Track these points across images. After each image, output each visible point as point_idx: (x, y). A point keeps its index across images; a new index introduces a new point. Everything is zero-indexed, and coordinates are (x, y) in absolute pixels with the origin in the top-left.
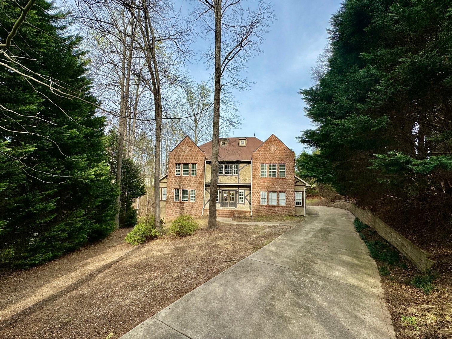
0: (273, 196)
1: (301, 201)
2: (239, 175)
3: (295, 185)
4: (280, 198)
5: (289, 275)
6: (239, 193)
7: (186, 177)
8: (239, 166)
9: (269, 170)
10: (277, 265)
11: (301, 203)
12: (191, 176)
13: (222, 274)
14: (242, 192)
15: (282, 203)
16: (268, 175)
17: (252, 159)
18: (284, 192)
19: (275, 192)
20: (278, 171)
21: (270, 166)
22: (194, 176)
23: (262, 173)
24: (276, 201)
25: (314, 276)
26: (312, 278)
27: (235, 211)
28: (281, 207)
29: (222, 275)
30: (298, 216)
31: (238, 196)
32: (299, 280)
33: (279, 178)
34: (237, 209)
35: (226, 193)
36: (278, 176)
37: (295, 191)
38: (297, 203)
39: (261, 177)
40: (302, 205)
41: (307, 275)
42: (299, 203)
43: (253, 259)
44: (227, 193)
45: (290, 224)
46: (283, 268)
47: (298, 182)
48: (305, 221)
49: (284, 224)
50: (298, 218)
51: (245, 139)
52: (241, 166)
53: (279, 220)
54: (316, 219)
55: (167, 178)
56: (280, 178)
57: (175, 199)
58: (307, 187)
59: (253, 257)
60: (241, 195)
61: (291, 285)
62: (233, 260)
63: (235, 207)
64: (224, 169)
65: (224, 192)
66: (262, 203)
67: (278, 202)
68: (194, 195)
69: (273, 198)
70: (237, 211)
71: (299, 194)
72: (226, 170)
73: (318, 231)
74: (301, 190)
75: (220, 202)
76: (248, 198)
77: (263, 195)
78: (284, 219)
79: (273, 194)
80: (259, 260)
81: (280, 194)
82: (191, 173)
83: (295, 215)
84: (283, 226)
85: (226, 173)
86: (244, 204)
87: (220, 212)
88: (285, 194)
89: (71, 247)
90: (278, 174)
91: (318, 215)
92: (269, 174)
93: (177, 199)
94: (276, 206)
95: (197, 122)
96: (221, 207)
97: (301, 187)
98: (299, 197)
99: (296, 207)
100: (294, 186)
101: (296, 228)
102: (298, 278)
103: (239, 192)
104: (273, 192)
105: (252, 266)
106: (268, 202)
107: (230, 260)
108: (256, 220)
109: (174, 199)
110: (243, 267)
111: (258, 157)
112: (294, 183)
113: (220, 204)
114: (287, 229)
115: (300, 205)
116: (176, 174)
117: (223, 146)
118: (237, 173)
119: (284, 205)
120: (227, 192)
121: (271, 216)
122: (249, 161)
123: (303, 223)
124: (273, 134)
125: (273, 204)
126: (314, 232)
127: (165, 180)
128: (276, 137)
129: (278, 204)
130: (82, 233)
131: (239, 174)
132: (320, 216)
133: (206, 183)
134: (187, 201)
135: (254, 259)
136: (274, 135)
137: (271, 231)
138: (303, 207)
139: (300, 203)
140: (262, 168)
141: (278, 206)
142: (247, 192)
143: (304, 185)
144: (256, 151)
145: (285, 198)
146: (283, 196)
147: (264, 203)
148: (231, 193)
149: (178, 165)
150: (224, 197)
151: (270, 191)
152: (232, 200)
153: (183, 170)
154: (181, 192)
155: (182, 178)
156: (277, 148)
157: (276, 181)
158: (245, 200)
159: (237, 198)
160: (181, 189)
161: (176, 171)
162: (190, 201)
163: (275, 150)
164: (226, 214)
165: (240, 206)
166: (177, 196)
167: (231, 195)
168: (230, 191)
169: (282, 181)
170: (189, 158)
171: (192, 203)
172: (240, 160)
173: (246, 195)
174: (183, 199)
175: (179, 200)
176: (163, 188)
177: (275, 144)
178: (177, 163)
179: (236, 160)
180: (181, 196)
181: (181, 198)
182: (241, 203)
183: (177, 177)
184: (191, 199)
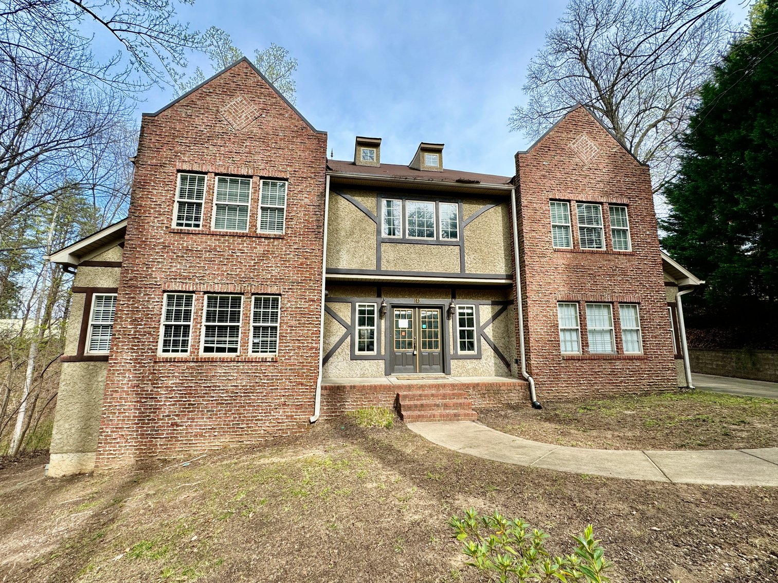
0: (598, 319)
2: (461, 246)
4: (623, 325)
6: (458, 317)
7: (233, 235)
9: (578, 225)
12: (259, 231)
14: (466, 311)
15: (633, 347)
16: (575, 240)
18: (634, 304)
19: (607, 305)
20: (607, 228)
22: (276, 232)
24: (612, 338)
31: (453, 328)
34: (450, 380)
35: (404, 317)
36: (608, 246)
39: (554, 246)
40: (675, 352)
44: (410, 317)
52: (470, 208)
56: (617, 254)
57: (166, 343)
60: (467, 321)
63: (445, 369)
65: (396, 311)
67: (619, 341)
68: (274, 320)
69: (599, 327)
72: (412, 223)
75: (383, 353)
76: (489, 331)
77: (566, 318)
79: (598, 311)
81: (622, 311)
82: (260, 219)
83: (679, 389)
85: (412, 233)
86: (478, 357)
88: (636, 312)
90: (607, 239)
92: (579, 237)
93: (176, 343)
94: (615, 359)
96: (388, 373)
103: (458, 311)
104: (598, 303)
106: (585, 344)
109: (161, 347)
111: (539, 174)
112: (661, 270)
113: (382, 363)
116: (174, 218)
118: (454, 235)
119: (640, 351)
120: (409, 311)
122: (505, 187)
125: (603, 349)
127: (112, 254)
129: (619, 348)
131: (462, 238)
133: (329, 271)
134: (233, 355)
138: (680, 356)
140: (554, 216)
141: (620, 357)
142: (486, 311)
144: (532, 153)
145: (637, 325)
146: (629, 319)
147: (570, 347)
148: (425, 317)
149: (193, 177)
150: (398, 333)
151: (591, 302)
152: (430, 343)
153: (215, 202)
154: (200, 306)
155: (212, 242)
156: (598, 148)
157: (607, 262)
158: (479, 341)
159: (451, 334)
160: (205, 293)
161: (176, 205)
162: (251, 355)
163: (593, 154)
164: (438, 406)
165: (464, 367)
166: (177, 327)
167: (424, 323)
168: (420, 307)
169: (623, 262)
170: (250, 153)
171: (264, 361)
172: (473, 182)
173: (481, 324)
174: (213, 342)
175: (189, 349)
176: (94, 295)
177: (590, 133)
178: (186, 167)
179: (458, 181)
180: (203, 330)
181: (203, 338)
182: (467, 352)
183: (180, 233)
184: (256, 341)
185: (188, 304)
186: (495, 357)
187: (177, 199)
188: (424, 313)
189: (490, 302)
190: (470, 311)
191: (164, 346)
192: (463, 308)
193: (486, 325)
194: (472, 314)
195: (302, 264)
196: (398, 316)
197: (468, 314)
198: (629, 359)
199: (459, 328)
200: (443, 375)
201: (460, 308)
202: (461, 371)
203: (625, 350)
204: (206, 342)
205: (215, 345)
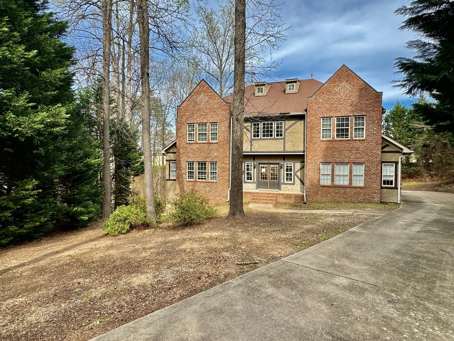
0: (342, 170)
1: (393, 179)
2: (284, 139)
3: (382, 152)
4: (354, 173)
5: (378, 301)
6: (285, 168)
7: (203, 143)
8: (285, 124)
9: (336, 128)
10: (349, 276)
11: (392, 182)
12: (210, 141)
13: (222, 287)
14: (289, 165)
15: (358, 182)
16: (333, 135)
17: (306, 110)
18: (362, 164)
19: (347, 163)
20: (352, 128)
21: (338, 120)
22: (215, 141)
23: (323, 132)
24: (347, 178)
25: (445, 307)
26: (440, 313)
27: (279, 194)
28: (356, 188)
29: (221, 290)
30: (386, 203)
31: (283, 172)
32: (404, 315)
33: (353, 140)
34: (281, 192)
35: (264, 167)
36: (351, 137)
37: (382, 162)
38: (384, 181)
39: (321, 139)
40: (393, 185)
41: (424, 305)
42: (388, 181)
43: (295, 262)
44: (266, 167)
45: (373, 212)
46: (363, 284)
47: (387, 146)
48: (400, 210)
49: (360, 212)
50: (386, 206)
51: (296, 82)
52: (288, 123)
53: (351, 208)
54: (420, 208)
55: (176, 147)
56: (356, 140)
57: (189, 176)
58: (404, 154)
59: (297, 259)
60: (289, 169)
61: (384, 326)
62: (255, 263)
63: (279, 188)
64: (261, 130)
65: (261, 166)
66: (322, 183)
67: (351, 180)
68: (216, 170)
69: (342, 173)
70: (282, 194)
71: (389, 166)
72: (264, 132)
73: (430, 223)
74: (393, 160)
75: (255, 181)
76: (299, 174)
77: (325, 169)
78: (361, 206)
79: (342, 167)
80: (308, 266)
81: (354, 167)
82: (210, 137)
83: (381, 202)
84: (359, 215)
85: (264, 136)
86: (294, 184)
87: (254, 196)
88: (363, 167)
89: (23, 234)
90: (351, 133)
91: (423, 202)
92: (336, 133)
93: (191, 177)
94: (348, 187)
95: (223, 66)
96: (257, 188)
97: (392, 154)
98: (389, 172)
99: (382, 188)
100: (380, 153)
101: (385, 218)
102: (402, 309)
103: (285, 165)
104: (342, 163)
105: (291, 275)
106: (333, 181)
107: (249, 262)
108: (311, 207)
109: (187, 178)
110: (270, 276)
111: (317, 106)
112: (380, 147)
113: (255, 185)
114: (366, 219)
115: (390, 186)
116: (188, 139)
117: (260, 94)
118: (281, 135)
119: (362, 184)
120: (266, 165)
121: (339, 202)
122: (302, 113)
123: (397, 211)
124: (344, 65)
125: (341, 183)
126: (423, 225)
127: (174, 150)
128: (350, 70)
129: (351, 183)
130: (41, 214)
131: (284, 136)
132: (427, 204)
134: (205, 180)
135: (298, 263)
136: (346, 67)
137: (337, 222)
138: (396, 188)
139: (390, 182)
140: (323, 125)
141: (350, 187)
142: (298, 165)
143: (399, 151)
144: (314, 96)
145: (362, 173)
146: (359, 170)
147: (326, 181)
148: (272, 168)
149: (191, 125)
150: (261, 174)
151: (337, 163)
152: (274, 178)
153: (198, 133)
154: (196, 166)
155: (198, 146)
156: (351, 88)
157: (348, 145)
158: (294, 177)
159: (282, 175)
160: (197, 162)
161: (188, 135)
162: (210, 180)
163: (348, 92)
164: (264, 199)
165: (287, 188)
166: (191, 172)
167: (272, 170)
168: (270, 164)
169: (358, 144)
170: (206, 114)
171: (213, 182)
172: (287, 113)
173: (295, 171)
174: (200, 176)
175: (194, 178)
176: (171, 162)
177: (347, 81)
178: (189, 122)
179: (280, 114)
180: (197, 173)
181: (197, 175)
182: (289, 182)
183: (189, 143)
184: (211, 176)
185: (193, 165)
186: (300, 184)
187: (188, 133)
188: (272, 166)
189: (300, 161)
190: (291, 165)
191: (188, 177)
192: (288, 164)
193: (298, 171)
194: (291, 167)
195: (223, 152)
196: (262, 167)
197: (290, 167)
198: (354, 188)
199: (285, 172)
200: (278, 190)
201: (286, 164)
202: (285, 189)
203: (353, 184)
204: (198, 176)
205: (201, 177)
